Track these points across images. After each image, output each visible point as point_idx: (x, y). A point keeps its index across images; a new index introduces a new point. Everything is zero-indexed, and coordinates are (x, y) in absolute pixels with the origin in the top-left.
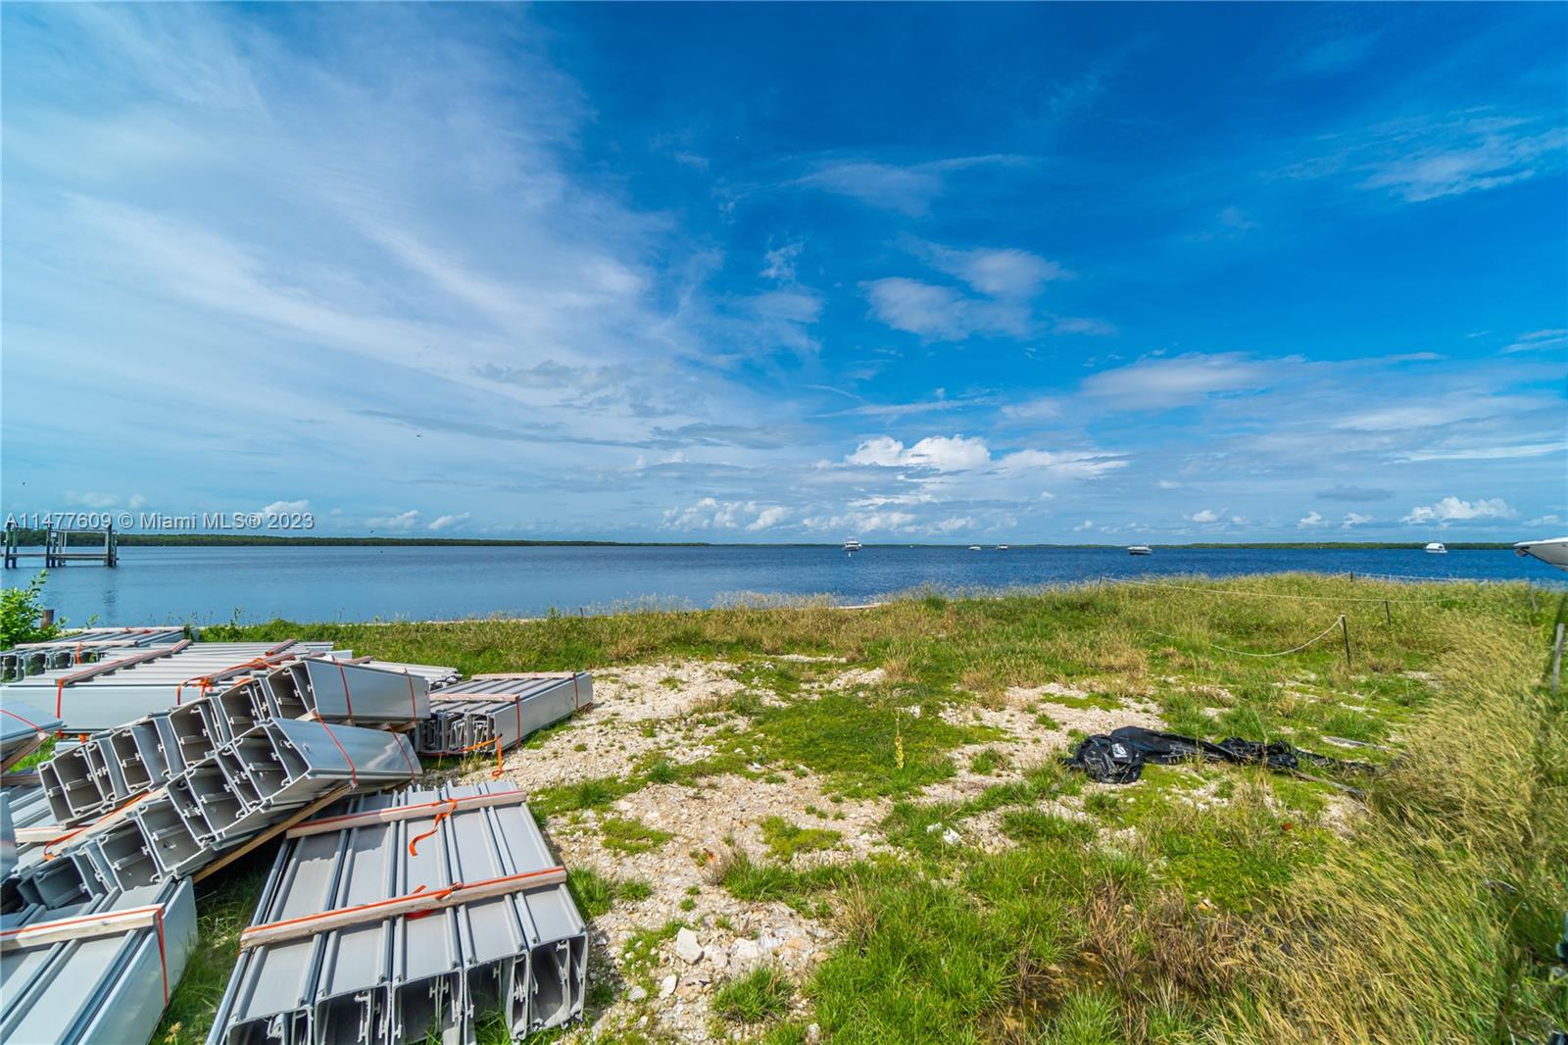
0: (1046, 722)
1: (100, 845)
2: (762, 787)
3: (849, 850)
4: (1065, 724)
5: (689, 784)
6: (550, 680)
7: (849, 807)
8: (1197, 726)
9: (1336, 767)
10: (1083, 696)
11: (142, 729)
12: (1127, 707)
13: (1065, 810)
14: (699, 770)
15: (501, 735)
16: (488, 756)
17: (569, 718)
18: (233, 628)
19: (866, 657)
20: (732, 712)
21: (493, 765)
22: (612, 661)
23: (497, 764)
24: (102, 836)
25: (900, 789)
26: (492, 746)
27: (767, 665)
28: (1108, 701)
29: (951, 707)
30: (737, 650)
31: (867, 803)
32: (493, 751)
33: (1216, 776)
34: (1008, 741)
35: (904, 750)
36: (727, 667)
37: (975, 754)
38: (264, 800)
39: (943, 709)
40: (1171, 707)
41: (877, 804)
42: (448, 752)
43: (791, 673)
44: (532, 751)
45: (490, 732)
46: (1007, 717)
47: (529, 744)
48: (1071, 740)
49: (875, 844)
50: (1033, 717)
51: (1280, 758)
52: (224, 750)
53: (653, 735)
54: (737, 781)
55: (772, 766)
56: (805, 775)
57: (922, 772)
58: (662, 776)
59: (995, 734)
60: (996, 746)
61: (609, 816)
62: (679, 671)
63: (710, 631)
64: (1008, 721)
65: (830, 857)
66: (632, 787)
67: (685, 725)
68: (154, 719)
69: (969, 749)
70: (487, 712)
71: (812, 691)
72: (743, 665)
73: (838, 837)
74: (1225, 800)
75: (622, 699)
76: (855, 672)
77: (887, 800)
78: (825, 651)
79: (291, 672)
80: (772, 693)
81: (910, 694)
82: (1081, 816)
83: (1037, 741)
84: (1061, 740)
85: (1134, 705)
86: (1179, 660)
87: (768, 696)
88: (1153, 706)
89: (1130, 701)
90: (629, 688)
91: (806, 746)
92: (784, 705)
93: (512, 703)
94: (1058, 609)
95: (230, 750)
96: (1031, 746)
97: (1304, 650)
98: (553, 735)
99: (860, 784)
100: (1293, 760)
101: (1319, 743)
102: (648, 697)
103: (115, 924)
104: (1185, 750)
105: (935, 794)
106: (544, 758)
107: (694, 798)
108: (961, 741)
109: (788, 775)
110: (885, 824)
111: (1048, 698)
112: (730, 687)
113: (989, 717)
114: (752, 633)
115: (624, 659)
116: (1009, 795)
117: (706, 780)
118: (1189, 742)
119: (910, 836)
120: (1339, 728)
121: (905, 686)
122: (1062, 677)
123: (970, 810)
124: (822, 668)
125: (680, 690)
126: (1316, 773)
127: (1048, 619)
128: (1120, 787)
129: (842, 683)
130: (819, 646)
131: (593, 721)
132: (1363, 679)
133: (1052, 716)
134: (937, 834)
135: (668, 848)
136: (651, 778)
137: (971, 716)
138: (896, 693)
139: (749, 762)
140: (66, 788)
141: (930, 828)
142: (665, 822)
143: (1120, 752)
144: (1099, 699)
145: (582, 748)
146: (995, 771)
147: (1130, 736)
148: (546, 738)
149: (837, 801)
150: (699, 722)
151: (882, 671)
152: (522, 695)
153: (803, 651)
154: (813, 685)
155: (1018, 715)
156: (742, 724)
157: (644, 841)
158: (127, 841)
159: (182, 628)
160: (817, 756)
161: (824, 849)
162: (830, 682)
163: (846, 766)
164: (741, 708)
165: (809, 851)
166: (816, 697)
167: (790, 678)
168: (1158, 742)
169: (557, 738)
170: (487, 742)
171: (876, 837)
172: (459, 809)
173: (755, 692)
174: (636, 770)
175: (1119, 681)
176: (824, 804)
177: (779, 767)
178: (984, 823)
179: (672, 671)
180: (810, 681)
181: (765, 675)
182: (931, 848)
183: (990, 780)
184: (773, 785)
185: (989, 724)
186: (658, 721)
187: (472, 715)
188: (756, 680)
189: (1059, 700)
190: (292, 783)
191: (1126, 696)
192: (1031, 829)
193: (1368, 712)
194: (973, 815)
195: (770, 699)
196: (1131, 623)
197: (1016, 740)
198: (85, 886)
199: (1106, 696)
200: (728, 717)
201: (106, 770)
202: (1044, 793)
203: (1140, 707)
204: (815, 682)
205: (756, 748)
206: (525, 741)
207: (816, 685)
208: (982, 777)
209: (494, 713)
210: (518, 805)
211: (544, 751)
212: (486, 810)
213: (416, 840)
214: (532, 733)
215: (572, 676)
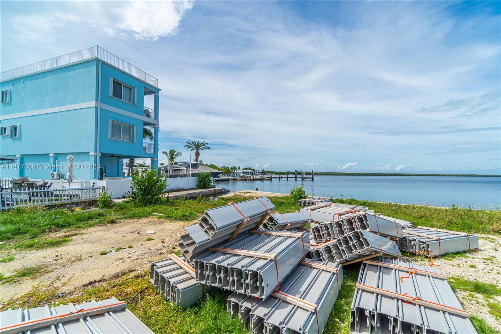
1: (324, 250)
6: (454, 234)
11: (329, 224)
15: (432, 251)
16: (426, 257)
17: (465, 252)
18: (341, 200)
21: (429, 261)
22: (490, 232)
23: (431, 261)
24: (324, 248)
26: (428, 254)
32: (429, 256)
38: (359, 250)
42: (410, 251)
44: (446, 260)
45: (427, 249)
47: (445, 257)
52: (348, 235)
61: (492, 301)
68: (332, 223)
70: (426, 241)
75: (497, 251)
79: (362, 217)
93: (437, 240)
95: (350, 235)
98: (457, 257)
103: (329, 269)
106: (453, 265)
131: (479, 257)
140: (316, 234)
145: (473, 267)
148: (454, 258)
152: (441, 238)
158: (328, 250)
159: (330, 198)
169: (459, 259)
170: (426, 252)
187: (420, 241)
190: (365, 248)
198: (321, 258)
201: (323, 232)
206: (444, 256)
209: (429, 242)
210: (443, 280)
211: (453, 262)
212: (429, 277)
213: (402, 278)
214: (447, 254)
215: (466, 235)
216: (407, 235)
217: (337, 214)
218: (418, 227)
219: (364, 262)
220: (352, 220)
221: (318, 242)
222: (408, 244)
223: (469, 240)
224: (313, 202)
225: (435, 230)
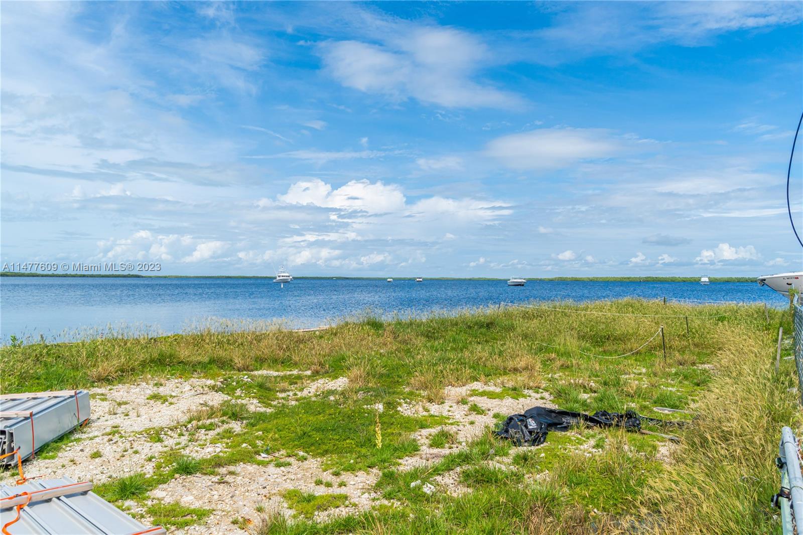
0: (475, 409)
2: (271, 469)
3: (356, 505)
4: (489, 410)
5: (212, 473)
6: (50, 398)
7: (345, 477)
8: (576, 405)
9: (664, 425)
10: (498, 390)
12: (530, 396)
13: (502, 464)
14: (217, 463)
15: (19, 448)
16: (7, 467)
17: (72, 432)
19: (336, 367)
20: (225, 418)
21: (13, 475)
22: (94, 382)
23: (18, 474)
25: (384, 461)
26: (12, 457)
27: (246, 379)
28: (516, 392)
29: (406, 403)
30: (211, 369)
31: (360, 473)
32: (12, 463)
33: (593, 436)
34: (452, 424)
35: (383, 435)
36: (210, 382)
37: (430, 435)
39: (400, 404)
40: (559, 394)
41: (368, 474)
43: (268, 385)
44: (47, 461)
45: (10, 445)
46: (448, 408)
47: (44, 455)
48: (495, 421)
49: (374, 500)
50: (466, 407)
51: (631, 421)
53: (160, 440)
54: (251, 468)
55: (277, 455)
56: (306, 459)
57: (395, 450)
58: (187, 469)
59: (441, 420)
60: (446, 428)
61: (149, 503)
62: (161, 389)
63: (184, 353)
64: (449, 411)
65: (343, 512)
66: (162, 480)
67: (187, 430)
69: (425, 432)
70: (6, 427)
71: (290, 397)
72: (226, 380)
73: (346, 498)
74: (600, 450)
75: (115, 414)
76: (321, 381)
77: (375, 470)
78: (289, 366)
80: (255, 401)
81: (371, 396)
82: (513, 468)
83: (472, 423)
84: (488, 421)
85: (533, 394)
86: (558, 363)
87: (252, 404)
88: (546, 395)
89: (531, 392)
90: (120, 404)
91: (300, 438)
92: (269, 410)
93: (26, 419)
94: (470, 327)
96: (468, 426)
97: (637, 353)
98: (64, 447)
99: (352, 461)
100: (638, 422)
101: (651, 411)
102: (143, 410)
104: (573, 421)
105: (407, 464)
106: (63, 466)
107: (219, 483)
108: (418, 427)
109: (292, 460)
110: (378, 486)
111: (474, 393)
112: (217, 399)
113: (434, 409)
114: (221, 353)
115: (106, 380)
116: (465, 458)
117: (225, 469)
118: (575, 415)
119: (399, 491)
120: (661, 402)
121: (367, 390)
122: (483, 377)
123: (436, 471)
124: (293, 380)
125: (171, 404)
126: (651, 429)
127: (463, 336)
128: (533, 448)
129: (313, 390)
130: (285, 362)
131: (96, 433)
132: (674, 370)
133: (480, 405)
134: (419, 488)
135: (211, 519)
136: (176, 471)
137: (421, 409)
138: (360, 395)
139: (258, 453)
141: (413, 484)
142: (201, 502)
143: (532, 424)
144: (510, 392)
145: (97, 455)
146: (447, 445)
147: (538, 413)
148: (58, 449)
149: (337, 474)
150: (199, 428)
151: (345, 379)
152: (35, 410)
153: (269, 367)
154: (288, 393)
155: (455, 406)
156: (236, 427)
157: (189, 517)
160: (312, 444)
161: (337, 507)
162: (302, 390)
163: (340, 451)
164: (233, 414)
165: (326, 510)
166: (294, 403)
167: (269, 389)
168: (555, 417)
169: (69, 448)
170: (7, 455)
171: (373, 495)
172: (34, 500)
173: (239, 401)
174: (159, 467)
175: (521, 378)
176: (327, 477)
177: (282, 455)
178: (448, 480)
179: (155, 388)
180: (284, 391)
181: (247, 388)
182: (418, 497)
183: (446, 451)
184: (282, 468)
185: (436, 414)
186: (162, 429)
188: (238, 392)
189: (483, 394)
191: (528, 389)
192: (483, 479)
193: (678, 391)
194: (440, 475)
195: (254, 406)
196: (525, 336)
197: (457, 423)
199: (514, 389)
200: (223, 422)
202: (485, 455)
203: (539, 396)
204: (289, 391)
205: (259, 443)
206: (40, 451)
207: (291, 393)
208: (439, 450)
209: (13, 428)
210: (85, 493)
211: (61, 460)
212: (58, 498)
213: (6, 526)
214: (44, 445)
215: (74, 394)
223: (78, 403)
225: (9, 398)
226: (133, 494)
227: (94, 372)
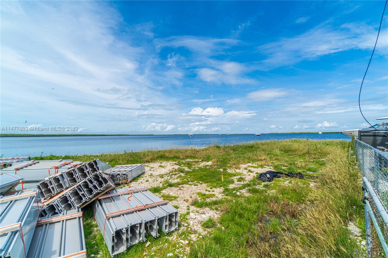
0: (250, 171)
1: (59, 201)
2: (193, 186)
3: (217, 197)
4: (254, 171)
5: (177, 187)
6: (135, 166)
7: (214, 189)
8: (281, 170)
9: (311, 177)
10: (256, 166)
12: (266, 168)
13: (260, 187)
14: (178, 184)
15: (129, 178)
16: (126, 183)
17: (141, 175)
19: (208, 159)
20: (179, 172)
21: (128, 185)
22: (145, 162)
23: (129, 185)
25: (224, 185)
26: (127, 181)
27: (184, 162)
28: (262, 166)
29: (229, 169)
30: (174, 159)
31: (218, 188)
32: (127, 182)
33: (288, 180)
34: (243, 175)
35: (224, 178)
36: (174, 162)
37: (237, 178)
38: (99, 189)
39: (227, 169)
40: (275, 167)
41: (220, 189)
42: (116, 183)
43: (190, 163)
44: (135, 182)
45: (127, 178)
46: (241, 171)
47: (135, 181)
48: (256, 174)
49: (223, 196)
50: (247, 171)
51: (300, 176)
52: (88, 179)
53: (163, 178)
54: (187, 186)
55: (194, 182)
56: (202, 184)
57: (227, 182)
58: (171, 185)
59: (240, 174)
60: (242, 176)
61: (162, 194)
62: (162, 164)
63: (167, 155)
64: (242, 171)
65: (214, 199)
66: (165, 188)
67: (170, 175)
68: (63, 174)
69: (235, 177)
70: (126, 173)
71: (196, 167)
72: (179, 162)
73: (215, 195)
74: (291, 184)
75: (151, 170)
76: (204, 162)
77: (222, 188)
78: (195, 158)
79: (93, 162)
80: (187, 168)
81: (219, 167)
82: (264, 189)
83: (249, 175)
84: (254, 174)
85: (267, 167)
86: (274, 158)
87: (186, 168)
88: (271, 167)
89: (266, 166)
90: (152, 168)
91: (200, 178)
92: (191, 170)
93: (130, 171)
94: (246, 148)
95: (90, 178)
96: (248, 176)
97: (299, 155)
99: (215, 185)
100: (302, 176)
101: (306, 173)
102: (158, 170)
104: (281, 175)
105: (231, 186)
106: (139, 184)
107: (180, 190)
108: (233, 176)
109: (198, 184)
110: (224, 192)
111: (249, 166)
112: (177, 167)
113: (238, 171)
114: (176, 155)
115: (148, 162)
116: (249, 185)
117: (180, 186)
118: (282, 173)
119: (230, 194)
120: (309, 170)
121: (218, 165)
122: (251, 162)
123: (240, 189)
124: (197, 162)
125: (165, 168)
126: (307, 178)
127: (244, 150)
128: (269, 183)
129: (202, 165)
130: (194, 157)
131: (147, 175)
132: (312, 160)
133: (251, 170)
134: (236, 193)
135: (178, 199)
136: (168, 186)
137: (234, 171)
138: (216, 167)
139: (189, 182)
140: (43, 190)
141: (234, 192)
142: (175, 194)
143: (268, 176)
144: (260, 166)
145: (147, 181)
146: (242, 181)
147: (269, 172)
148: (138, 179)
149: (211, 188)
150: (173, 175)
151: (211, 162)
152: (132, 169)
153: (190, 159)
154: (195, 166)
155: (244, 170)
156: (182, 174)
157: (172, 198)
158: (65, 200)
159: (28, 157)
160: (204, 180)
161: (212, 198)
162: (199, 165)
163: (211, 182)
164: (181, 171)
165: (209, 198)
166: (197, 168)
167: (190, 165)
168: (275, 174)
169: (140, 179)
170: (126, 180)
171: (222, 195)
172: (135, 192)
173: (183, 168)
174: (163, 185)
175: (263, 162)
176: (209, 189)
177: (196, 182)
178: (244, 191)
179: (160, 164)
180: (194, 165)
181: (184, 164)
182: (236, 196)
183: (242, 183)
184: (196, 186)
185: (238, 172)
186: (163, 175)
187: (122, 174)
188: (182, 165)
189: (252, 167)
190: (105, 185)
191: (265, 165)
192: (255, 191)
193: (314, 167)
194: (241, 190)
195: (186, 169)
196: (263, 150)
197: (245, 175)
198: (57, 211)
199: (261, 165)
200: (179, 173)
202: (254, 184)
203: (269, 167)
204: (195, 165)
205: (189, 179)
206: (133, 180)
207: (196, 166)
208: (240, 183)
209: (127, 173)
210: (146, 191)
211: (139, 182)
212: (140, 191)
213: (129, 198)
214: (134, 178)
215: (141, 165)
216: (114, 172)
217: (54, 168)
218: (116, 166)
219: (99, 198)
220: (83, 167)
221: (46, 197)
222: (115, 179)
223: (142, 168)
224: (6, 163)
225: (126, 166)
226: (158, 191)
227: (145, 159)
